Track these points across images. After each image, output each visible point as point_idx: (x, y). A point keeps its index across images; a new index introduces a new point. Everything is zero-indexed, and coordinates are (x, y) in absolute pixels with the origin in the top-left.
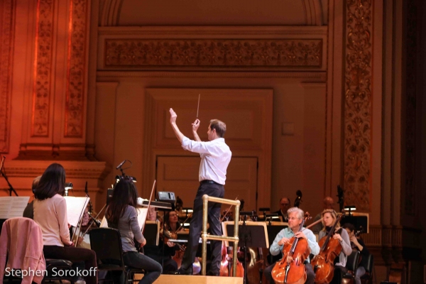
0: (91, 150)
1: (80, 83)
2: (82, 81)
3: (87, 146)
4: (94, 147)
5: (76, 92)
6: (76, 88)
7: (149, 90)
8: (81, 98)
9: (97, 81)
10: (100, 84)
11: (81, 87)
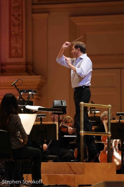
0: (30, 67)
1: (19, 15)
2: (21, 13)
3: (27, 64)
4: (33, 65)
5: (16, 22)
6: (16, 18)
7: (72, 18)
8: (21, 27)
9: (33, 13)
10: (34, 15)
11: (20, 18)
